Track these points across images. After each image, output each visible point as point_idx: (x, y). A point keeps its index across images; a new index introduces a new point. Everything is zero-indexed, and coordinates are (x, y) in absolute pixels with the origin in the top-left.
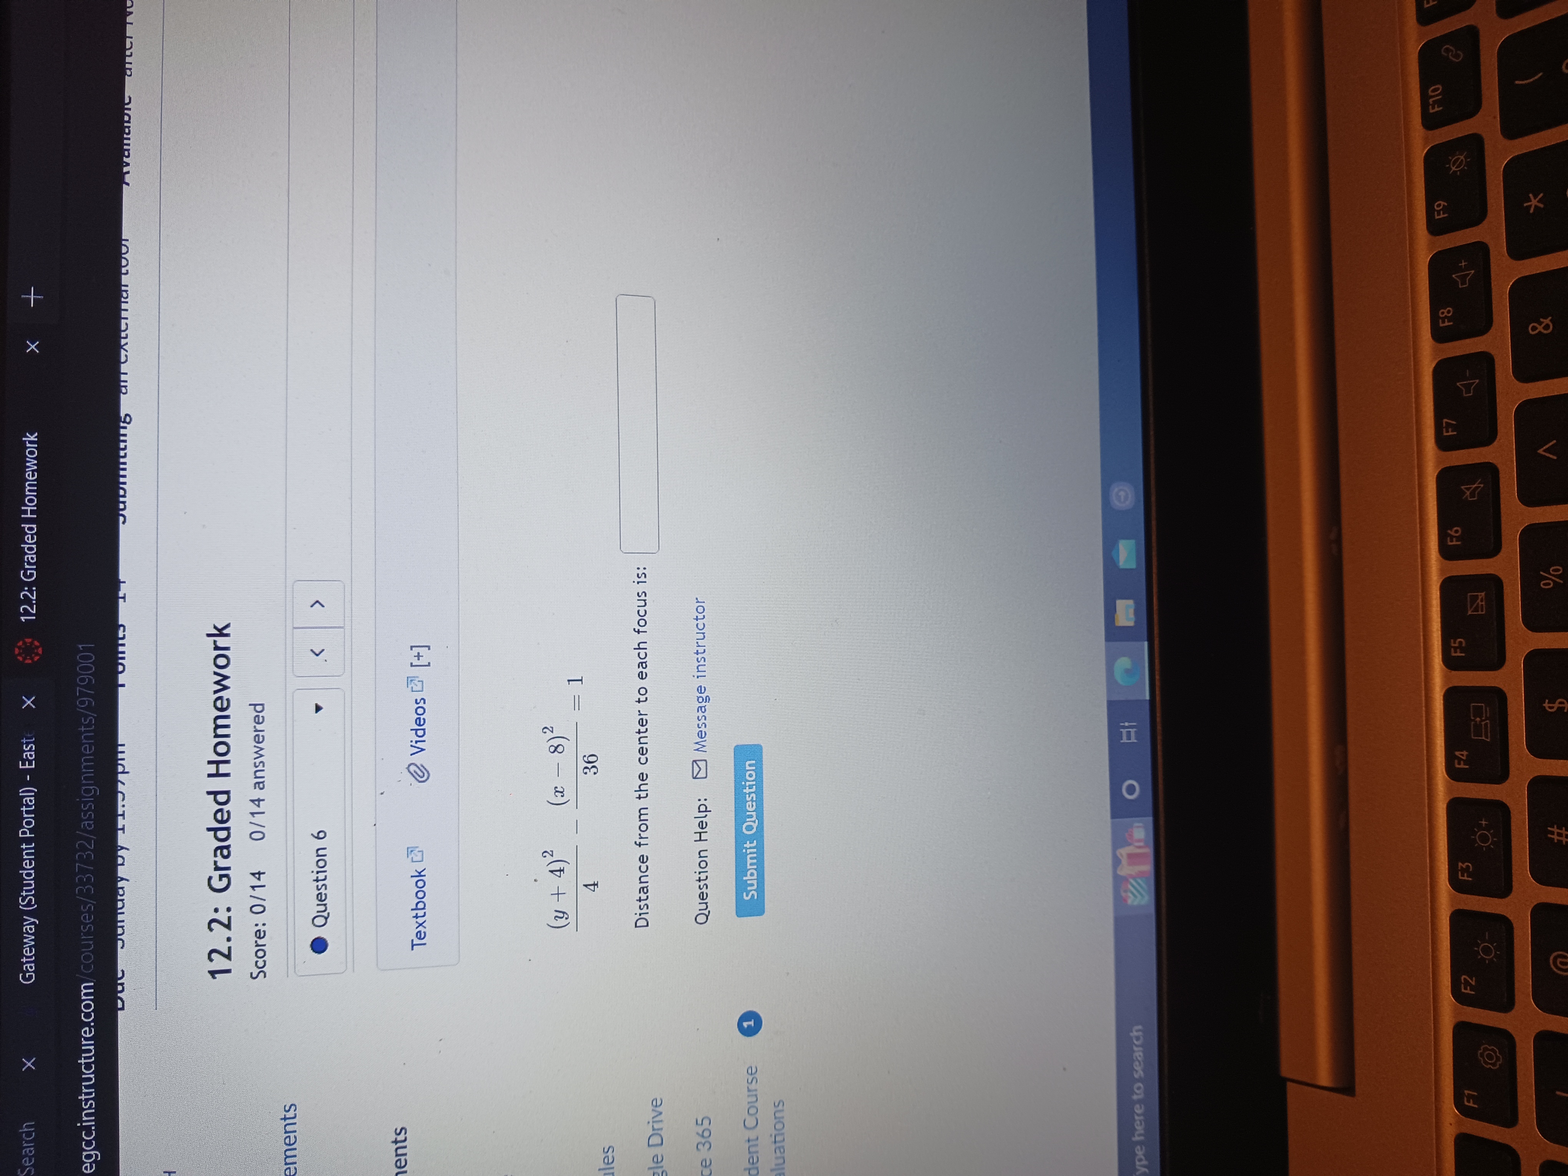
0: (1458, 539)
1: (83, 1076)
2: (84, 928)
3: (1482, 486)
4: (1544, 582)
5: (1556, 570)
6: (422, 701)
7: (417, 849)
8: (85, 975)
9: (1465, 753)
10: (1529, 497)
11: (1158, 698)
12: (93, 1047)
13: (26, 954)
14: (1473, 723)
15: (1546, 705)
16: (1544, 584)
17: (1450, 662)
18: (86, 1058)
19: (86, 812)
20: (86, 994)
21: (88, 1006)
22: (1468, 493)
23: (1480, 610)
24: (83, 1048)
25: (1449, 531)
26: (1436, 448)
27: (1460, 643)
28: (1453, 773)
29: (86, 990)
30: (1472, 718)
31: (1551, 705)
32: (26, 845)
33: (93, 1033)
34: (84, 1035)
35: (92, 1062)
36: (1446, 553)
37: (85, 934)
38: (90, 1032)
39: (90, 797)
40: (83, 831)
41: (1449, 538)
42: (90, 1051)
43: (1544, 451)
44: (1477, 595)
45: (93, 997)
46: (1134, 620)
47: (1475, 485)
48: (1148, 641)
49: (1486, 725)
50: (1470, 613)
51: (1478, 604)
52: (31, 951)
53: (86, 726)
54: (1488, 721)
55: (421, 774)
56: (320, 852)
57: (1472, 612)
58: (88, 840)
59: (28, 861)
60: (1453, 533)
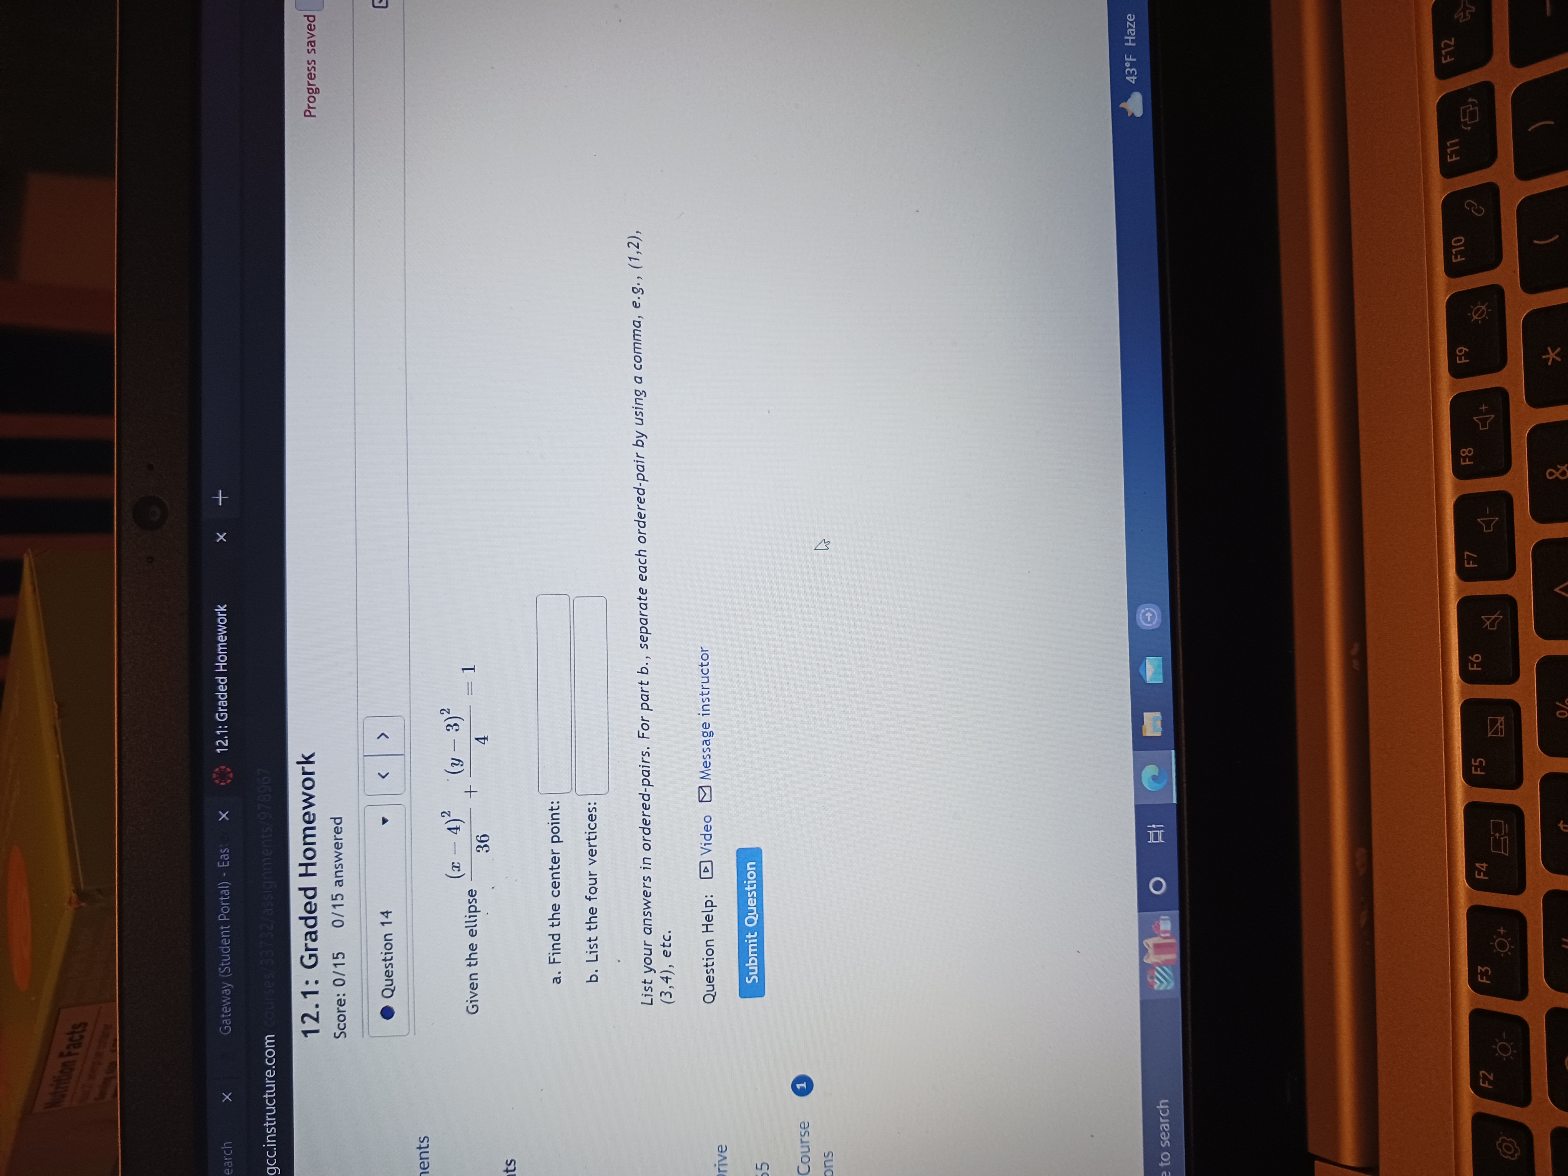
0: (1478, 665)
1: (267, 1108)
2: (267, 992)
8: (268, 1028)
9: (1485, 865)
11: (1185, 800)
12: (274, 1085)
13: (224, 1012)
14: (1492, 838)
18: (269, 1094)
19: (267, 901)
20: (269, 1044)
21: (270, 1053)
22: (1488, 623)
24: (267, 1086)
25: (1469, 657)
26: (1457, 577)
29: (269, 1040)
30: (1492, 833)
32: (224, 927)
33: (274, 1074)
34: (268, 1076)
35: (274, 1098)
36: (1467, 676)
37: (268, 997)
38: (272, 1074)
39: (269, 890)
40: (265, 916)
41: (1469, 664)
42: (271, 1088)
44: (1497, 719)
45: (274, 1046)
46: (1161, 731)
47: (1496, 616)
48: (1175, 749)
50: (1490, 735)
52: (228, 1009)
57: (1492, 734)
58: (269, 924)
59: (225, 939)
60: (1473, 660)
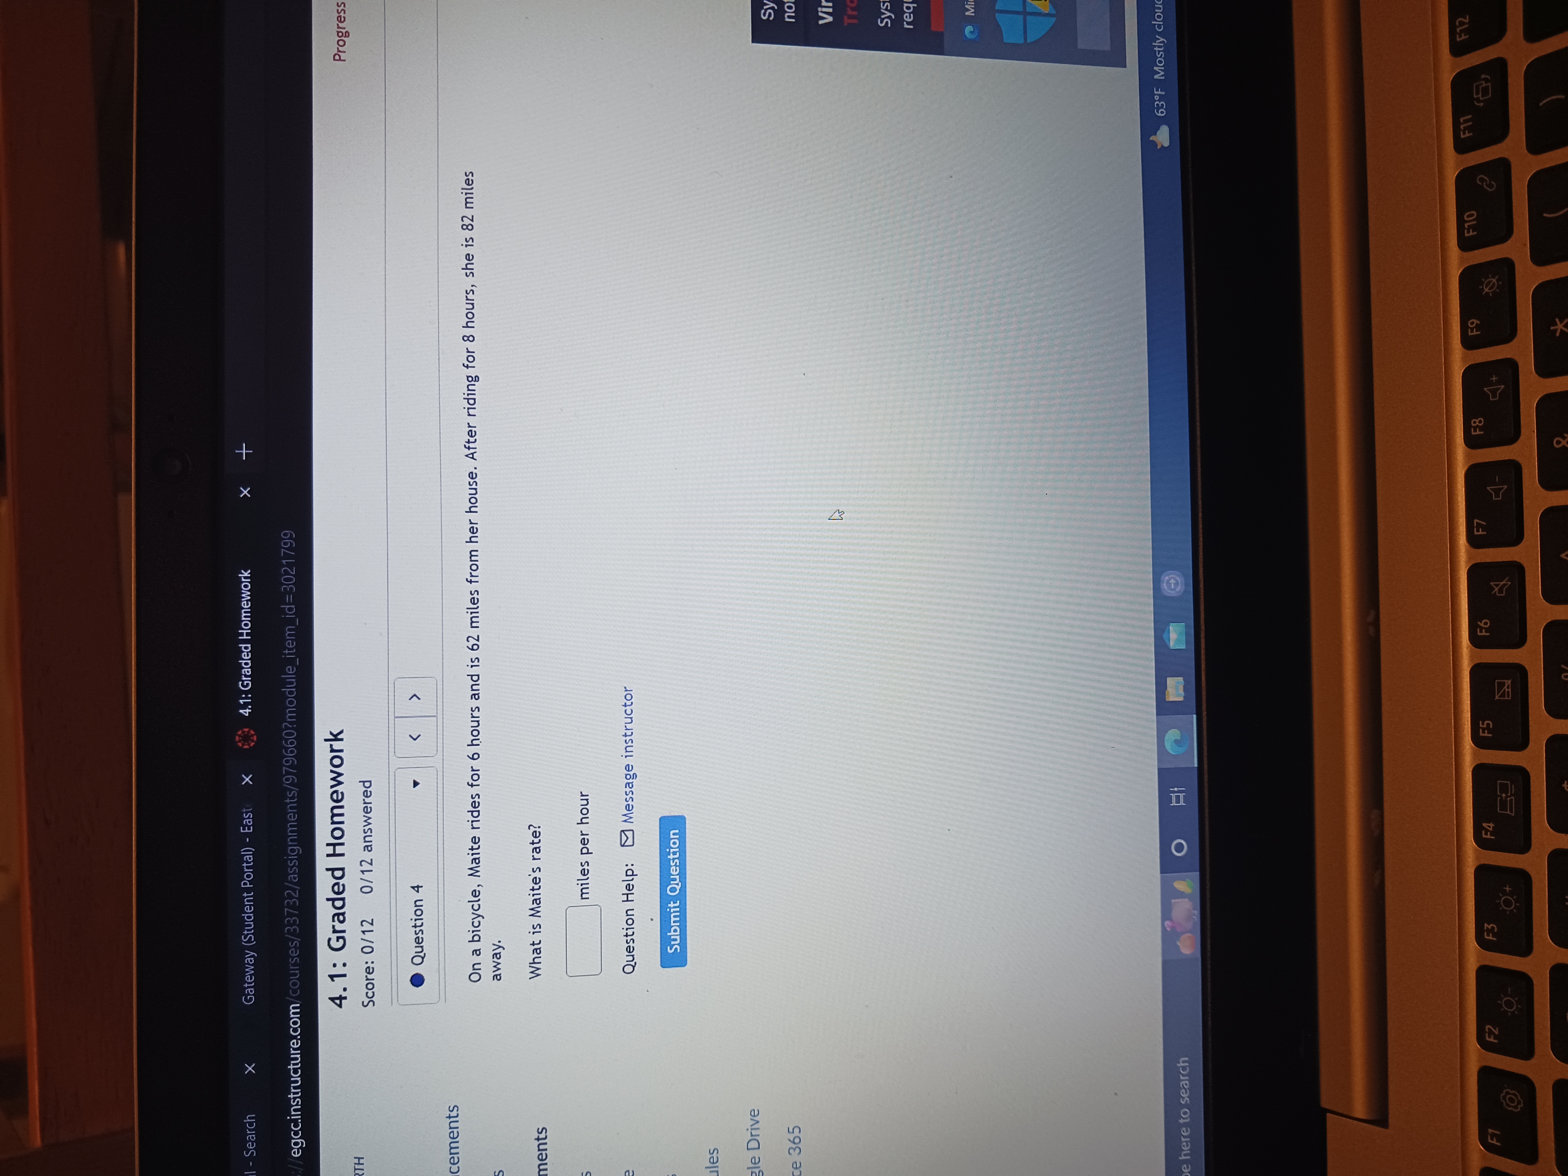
0: (1486, 630)
1: (292, 1079)
2: (292, 960)
3: (1510, 583)
8: (292, 997)
9: (1491, 825)
10: (1552, 596)
11: (1205, 765)
12: (299, 1056)
13: (248, 981)
17: (1478, 741)
18: (294, 1064)
19: (292, 867)
20: (293, 1013)
21: (295, 1023)
22: (1497, 589)
23: (1506, 696)
24: (292, 1056)
25: (1479, 623)
26: (1468, 545)
27: (1487, 724)
28: (1481, 843)
29: (294, 1010)
30: (1499, 794)
32: (247, 893)
33: (299, 1044)
34: (293, 1046)
35: (299, 1068)
36: (1476, 642)
37: (293, 965)
38: (297, 1044)
39: (294, 856)
40: (289, 882)
41: (1478, 629)
42: (296, 1059)
44: (1504, 682)
45: (299, 1016)
46: (1183, 695)
47: (1504, 582)
48: (1196, 714)
49: (1511, 800)
50: (1497, 697)
51: (1505, 690)
52: (251, 979)
53: (291, 798)
54: (1512, 797)
57: (1499, 697)
58: (294, 890)
59: (248, 906)
60: (1482, 625)
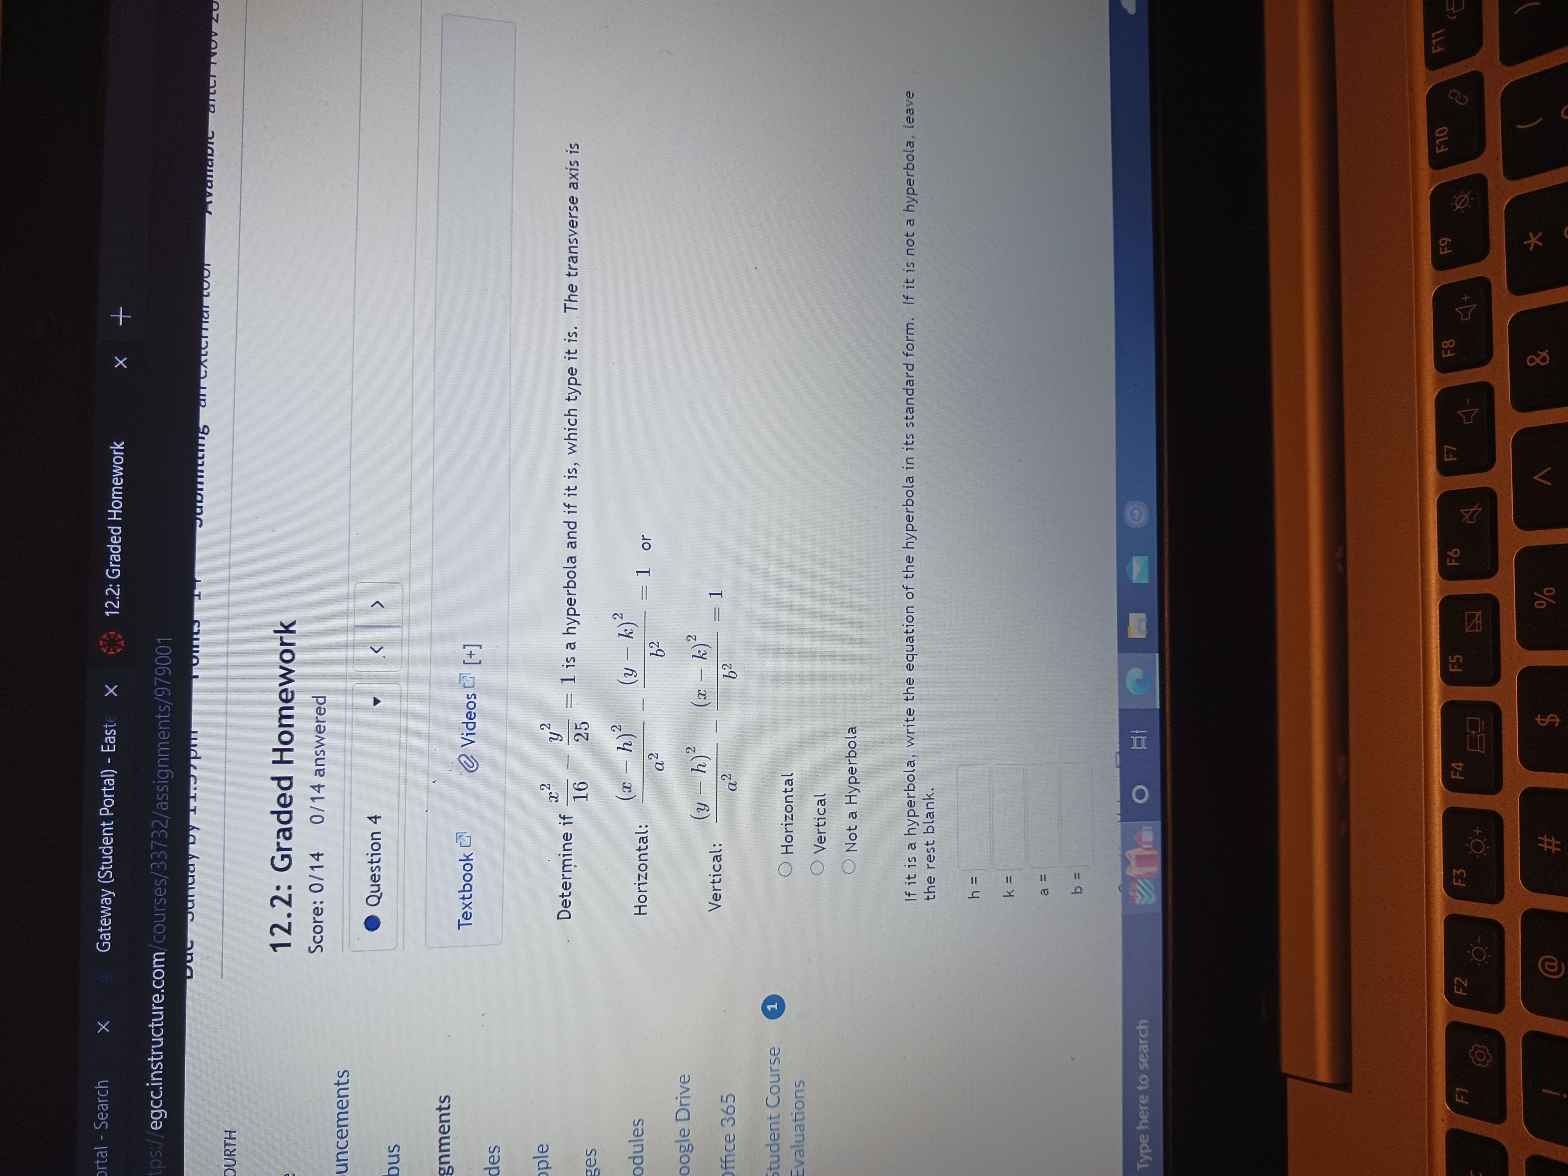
0: (1457, 560)
1: (153, 1040)
2: (158, 901)
3: (1480, 509)
4: (1538, 602)
5: (1549, 592)
6: (473, 696)
7: (466, 835)
8: (157, 945)
9: (1461, 764)
10: (1525, 522)
11: (1168, 707)
12: (163, 1012)
13: (103, 925)
14: (1468, 736)
15: (1538, 719)
16: (1538, 605)
17: (1447, 678)
18: (155, 1023)
19: (161, 794)
20: (157, 963)
21: (159, 974)
22: (1467, 516)
23: (1477, 628)
24: (153, 1013)
25: (1448, 553)
26: (1437, 473)
27: (1458, 659)
28: (1449, 783)
29: (157, 959)
30: (1468, 731)
31: (1543, 720)
32: (106, 823)
33: (163, 999)
34: (155, 1001)
35: (162, 1027)
36: (1446, 573)
37: (159, 907)
38: (160, 999)
39: (163, 780)
40: (157, 811)
41: (1448, 560)
42: (159, 1016)
43: (1540, 477)
44: (1475, 614)
45: (164, 966)
46: (1146, 633)
47: (1474, 509)
48: (1159, 653)
49: (1481, 737)
50: (1467, 630)
51: (1475, 623)
52: (107, 922)
53: (162, 714)
54: (1483, 734)
55: (470, 765)
56: (375, 836)
57: (1469, 630)
58: (163, 820)
59: (107, 838)
60: (1452, 554)
